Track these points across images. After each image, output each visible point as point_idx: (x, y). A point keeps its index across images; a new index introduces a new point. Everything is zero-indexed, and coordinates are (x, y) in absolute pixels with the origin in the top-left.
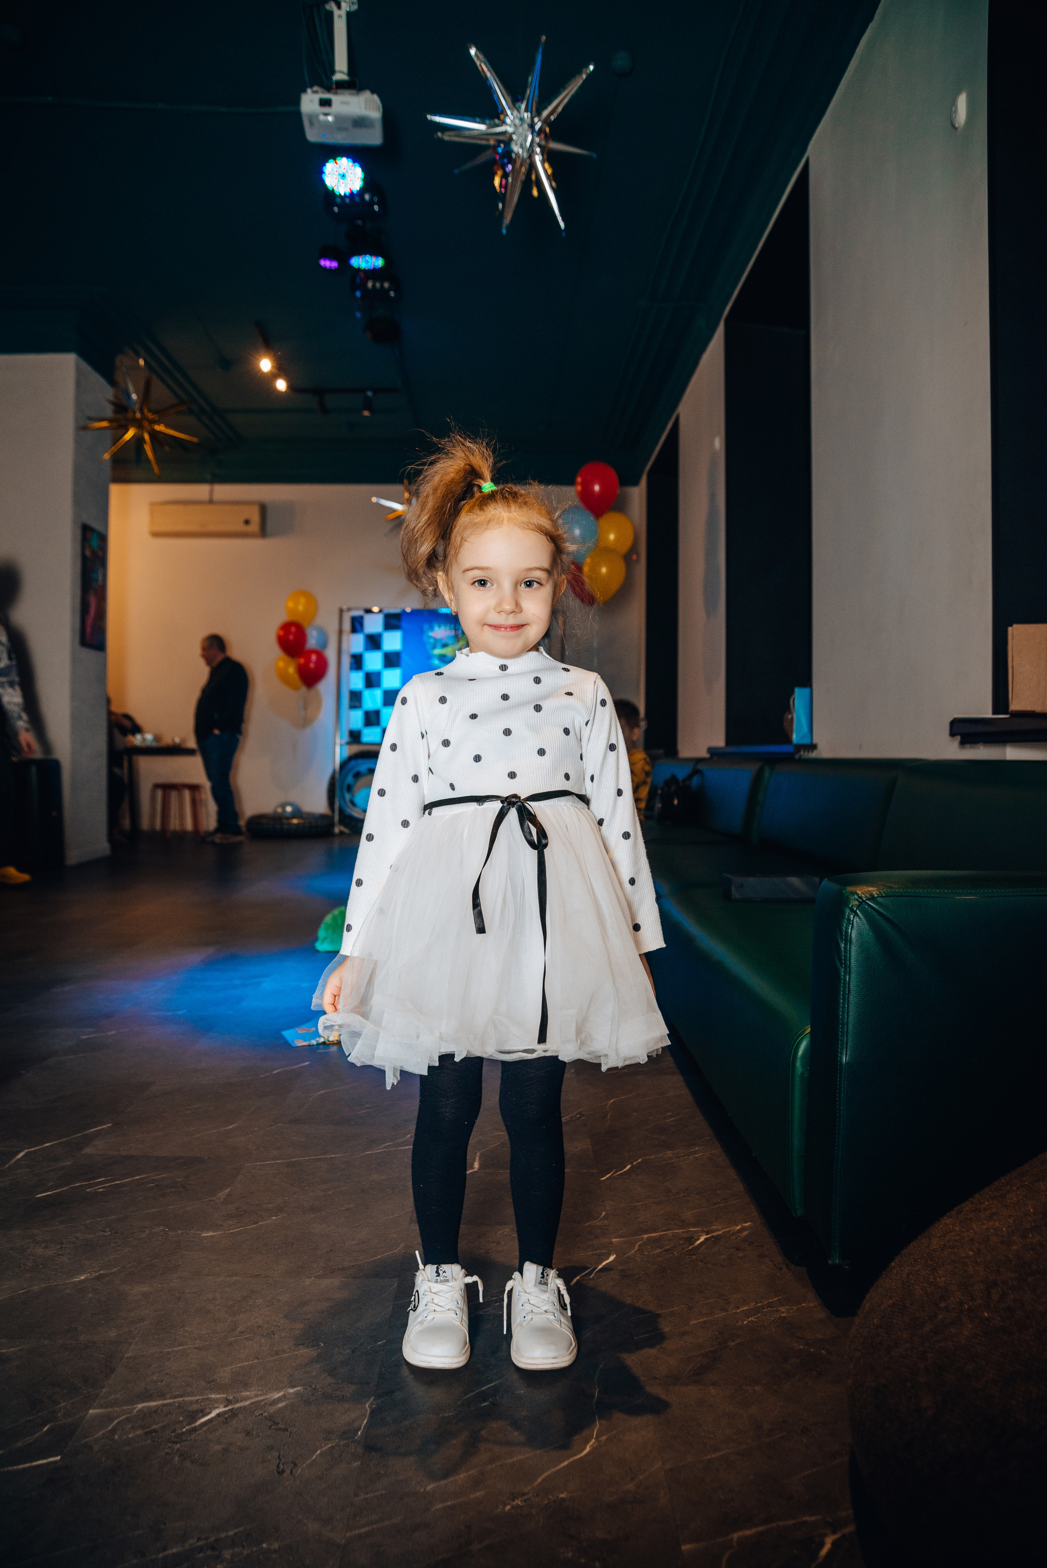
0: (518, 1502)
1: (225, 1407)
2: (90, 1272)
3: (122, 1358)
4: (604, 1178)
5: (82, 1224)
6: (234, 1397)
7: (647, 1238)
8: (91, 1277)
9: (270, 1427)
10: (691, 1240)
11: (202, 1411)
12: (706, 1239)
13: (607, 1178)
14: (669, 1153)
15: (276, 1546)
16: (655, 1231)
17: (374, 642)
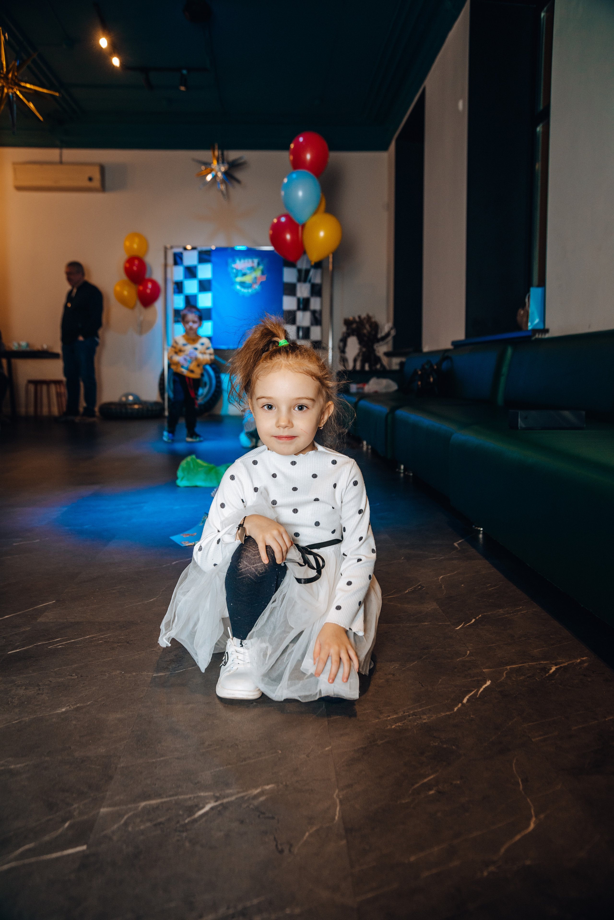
0: (492, 868)
1: (216, 801)
2: (69, 706)
3: (116, 768)
4: (458, 628)
5: (52, 672)
6: (220, 794)
7: (510, 669)
8: (70, 709)
9: (259, 816)
10: (545, 670)
11: (197, 806)
12: (556, 669)
13: (460, 628)
14: (501, 611)
15: (297, 911)
16: (514, 663)
17: (191, 272)
